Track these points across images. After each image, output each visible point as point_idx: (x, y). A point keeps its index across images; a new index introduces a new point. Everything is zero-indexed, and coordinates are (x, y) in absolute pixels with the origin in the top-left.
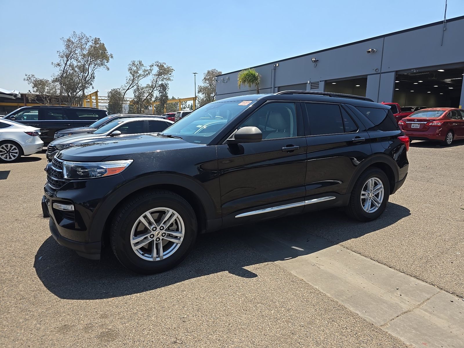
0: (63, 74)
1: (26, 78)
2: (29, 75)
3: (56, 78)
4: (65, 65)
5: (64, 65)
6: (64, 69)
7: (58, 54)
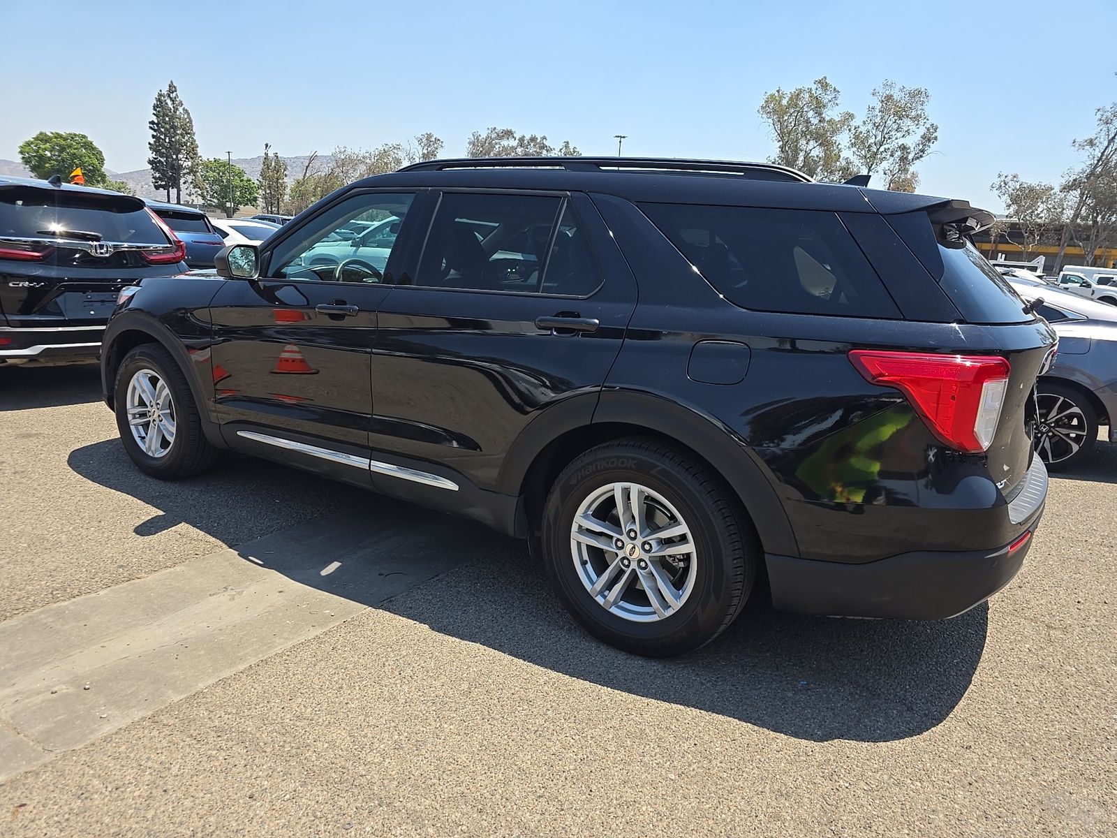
0: (1096, 167)
1: (997, 181)
2: (1006, 177)
3: (1075, 180)
4: (1109, 144)
5: (1106, 143)
6: (1103, 154)
7: (1099, 116)
